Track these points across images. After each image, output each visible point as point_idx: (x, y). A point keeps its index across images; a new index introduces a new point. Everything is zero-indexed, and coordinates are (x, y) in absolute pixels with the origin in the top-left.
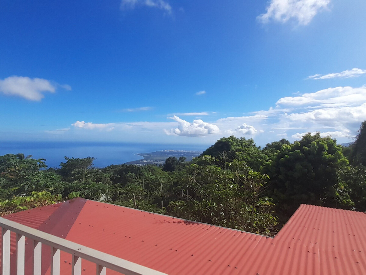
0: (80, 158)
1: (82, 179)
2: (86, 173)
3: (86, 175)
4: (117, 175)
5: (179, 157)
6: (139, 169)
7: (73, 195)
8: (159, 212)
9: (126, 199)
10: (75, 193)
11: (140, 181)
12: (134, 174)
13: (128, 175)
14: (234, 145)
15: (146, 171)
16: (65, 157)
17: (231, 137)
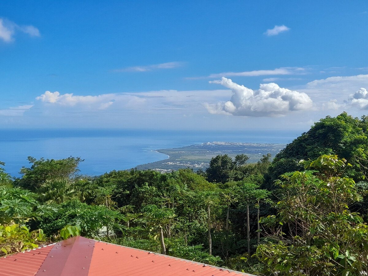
0: (55, 160)
1: (62, 198)
2: (68, 186)
3: (68, 190)
4: (124, 190)
5: (236, 155)
6: (164, 178)
7: (69, 233)
8: (207, 259)
9: (144, 235)
10: (72, 229)
11: (168, 201)
12: (154, 188)
13: (143, 190)
14: (350, 131)
15: (178, 182)
16: (29, 158)
17: (341, 115)
